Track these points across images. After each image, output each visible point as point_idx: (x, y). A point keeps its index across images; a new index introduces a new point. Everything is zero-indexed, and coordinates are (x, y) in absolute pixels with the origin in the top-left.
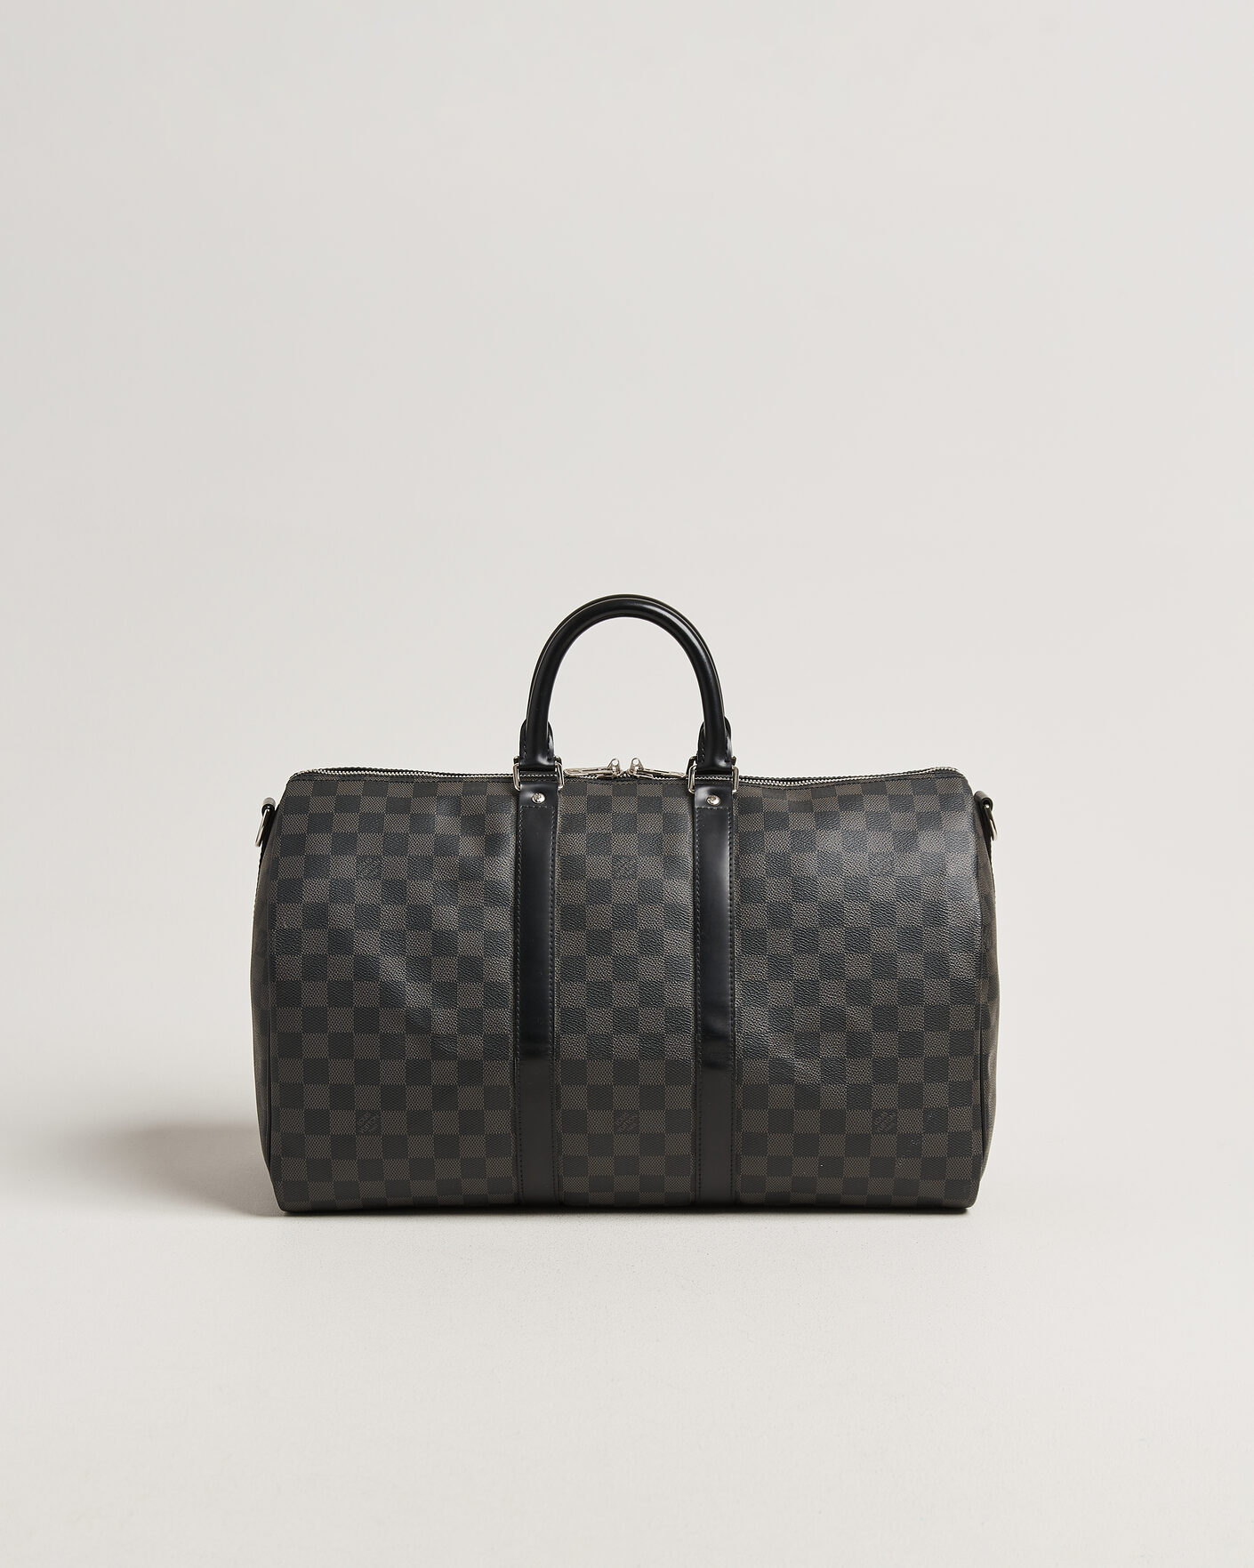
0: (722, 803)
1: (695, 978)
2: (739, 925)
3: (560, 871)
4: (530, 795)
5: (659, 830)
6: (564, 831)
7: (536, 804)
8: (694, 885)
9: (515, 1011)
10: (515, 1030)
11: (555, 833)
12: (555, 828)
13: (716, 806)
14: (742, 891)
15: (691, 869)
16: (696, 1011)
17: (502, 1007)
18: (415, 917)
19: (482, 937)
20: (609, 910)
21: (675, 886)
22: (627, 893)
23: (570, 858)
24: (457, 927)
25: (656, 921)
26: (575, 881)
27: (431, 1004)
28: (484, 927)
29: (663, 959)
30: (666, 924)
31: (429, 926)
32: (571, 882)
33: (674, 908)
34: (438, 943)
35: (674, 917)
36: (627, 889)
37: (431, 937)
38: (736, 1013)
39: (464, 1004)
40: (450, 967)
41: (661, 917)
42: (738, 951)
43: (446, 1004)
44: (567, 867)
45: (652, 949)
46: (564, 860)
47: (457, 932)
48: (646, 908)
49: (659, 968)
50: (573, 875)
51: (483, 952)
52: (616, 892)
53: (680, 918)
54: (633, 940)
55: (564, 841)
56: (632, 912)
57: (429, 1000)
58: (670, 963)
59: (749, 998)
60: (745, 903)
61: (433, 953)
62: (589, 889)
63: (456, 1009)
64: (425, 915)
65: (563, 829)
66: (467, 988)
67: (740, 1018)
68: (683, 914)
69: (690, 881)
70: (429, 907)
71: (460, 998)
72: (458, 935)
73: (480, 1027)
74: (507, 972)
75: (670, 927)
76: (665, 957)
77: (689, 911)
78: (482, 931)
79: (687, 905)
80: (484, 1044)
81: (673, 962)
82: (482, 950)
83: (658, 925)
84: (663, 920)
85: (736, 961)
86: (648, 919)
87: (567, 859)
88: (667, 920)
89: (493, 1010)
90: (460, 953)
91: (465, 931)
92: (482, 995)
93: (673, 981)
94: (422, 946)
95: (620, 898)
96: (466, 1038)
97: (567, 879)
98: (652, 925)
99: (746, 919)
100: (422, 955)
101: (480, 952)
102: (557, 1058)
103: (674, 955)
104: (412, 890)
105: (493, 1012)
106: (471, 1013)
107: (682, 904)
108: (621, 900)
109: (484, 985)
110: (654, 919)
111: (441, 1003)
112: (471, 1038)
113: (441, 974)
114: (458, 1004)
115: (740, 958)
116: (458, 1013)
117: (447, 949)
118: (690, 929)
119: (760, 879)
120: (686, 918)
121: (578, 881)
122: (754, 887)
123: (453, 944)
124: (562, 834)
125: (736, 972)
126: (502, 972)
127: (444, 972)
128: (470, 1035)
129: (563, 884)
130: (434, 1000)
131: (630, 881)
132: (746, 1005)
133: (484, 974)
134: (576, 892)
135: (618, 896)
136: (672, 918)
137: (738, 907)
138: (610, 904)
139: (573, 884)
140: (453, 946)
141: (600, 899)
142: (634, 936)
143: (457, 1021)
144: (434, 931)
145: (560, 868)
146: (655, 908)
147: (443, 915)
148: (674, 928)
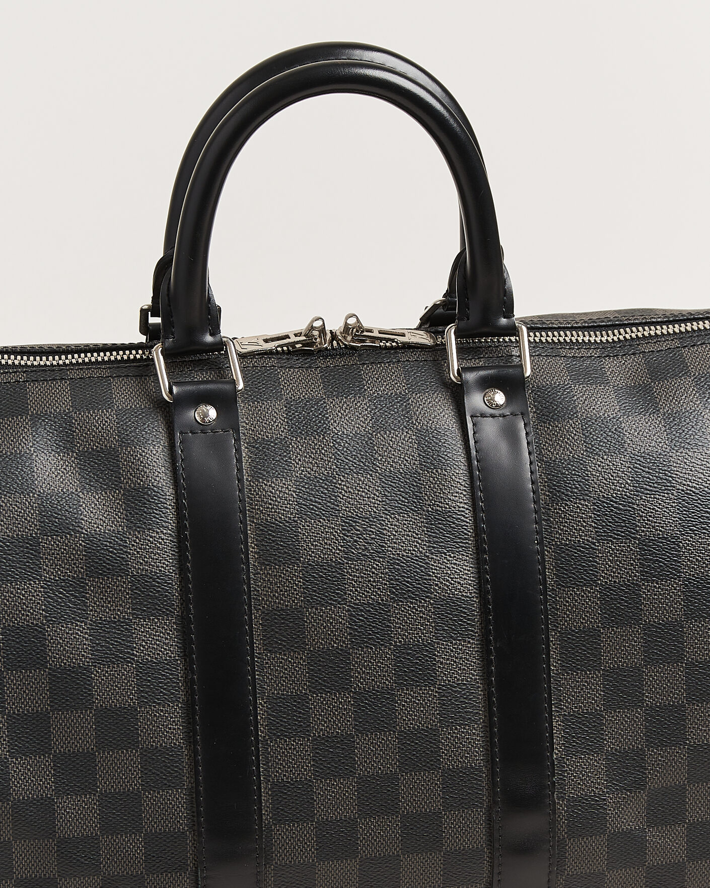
0: (509, 401)
1: (488, 717)
2: (556, 624)
3: (256, 549)
4: (191, 408)
6: (256, 473)
7: (203, 424)
8: (479, 560)
9: (194, 792)
10: (197, 824)
11: (241, 480)
12: (240, 470)
14: (558, 568)
15: (471, 533)
16: (491, 771)
17: (172, 787)
18: (18, 648)
19: (133, 673)
20: (344, 616)
21: (448, 565)
22: (371, 584)
23: (271, 527)
24: (91, 659)
25: (421, 629)
26: (283, 568)
27: (53, 790)
28: (136, 656)
29: (436, 692)
30: (438, 633)
31: (42, 660)
32: (276, 568)
33: (450, 605)
34: (60, 688)
35: (451, 619)
36: (371, 577)
37: (47, 679)
38: (554, 768)
39: (109, 786)
40: (82, 727)
41: (429, 622)
42: (555, 666)
43: (79, 787)
44: (267, 543)
45: (417, 677)
46: (261, 530)
47: (91, 669)
48: (404, 608)
49: (429, 706)
50: (279, 557)
51: (136, 700)
52: (352, 583)
53: (461, 620)
54: (385, 665)
55: (257, 494)
56: (382, 616)
57: (48, 783)
58: (447, 697)
59: (574, 741)
60: (563, 586)
61: (51, 706)
62: (307, 581)
63: (95, 795)
64: (34, 642)
65: (253, 471)
66: (113, 760)
67: (563, 775)
68: (465, 613)
69: (471, 554)
70: (40, 627)
71: (100, 776)
72: (92, 674)
73: (137, 822)
74: (178, 728)
75: (444, 637)
76: (439, 689)
77: (474, 607)
78: (133, 664)
79: (470, 598)
80: (145, 848)
81: (452, 694)
82: (135, 696)
83: (426, 636)
84: (432, 626)
85: (552, 683)
86: (409, 626)
87: (266, 528)
88: (440, 626)
89: (158, 793)
90: (98, 703)
91: (104, 665)
92: (139, 769)
93: (454, 726)
94: (32, 695)
95: (360, 593)
96: (115, 841)
97: (268, 565)
98: (415, 637)
99: (567, 614)
100: (33, 710)
101: (132, 699)
102: (268, 863)
103: (453, 682)
104: (8, 601)
105: (159, 796)
106: (121, 800)
107: (462, 596)
108: (362, 597)
109: (141, 754)
110: (418, 625)
111: (70, 786)
112: (124, 840)
113: (66, 739)
114: (98, 787)
115: (560, 678)
116: (99, 801)
117: (75, 697)
118: (475, 636)
119: (587, 545)
120: (469, 620)
121: (288, 567)
122: (577, 559)
123: (85, 688)
124: (253, 482)
125: (554, 701)
126: (170, 729)
127: (72, 736)
128: (122, 836)
129: (264, 573)
130: (57, 783)
131: (374, 563)
132: (570, 754)
133: (141, 736)
134: (287, 586)
135: (356, 590)
136: (447, 622)
137: (553, 594)
138: (345, 604)
139: (281, 573)
140: (85, 693)
141: (327, 597)
142: (386, 657)
143: (98, 815)
144: (50, 669)
145: (255, 545)
146: (419, 607)
147: (64, 641)
148: (452, 637)
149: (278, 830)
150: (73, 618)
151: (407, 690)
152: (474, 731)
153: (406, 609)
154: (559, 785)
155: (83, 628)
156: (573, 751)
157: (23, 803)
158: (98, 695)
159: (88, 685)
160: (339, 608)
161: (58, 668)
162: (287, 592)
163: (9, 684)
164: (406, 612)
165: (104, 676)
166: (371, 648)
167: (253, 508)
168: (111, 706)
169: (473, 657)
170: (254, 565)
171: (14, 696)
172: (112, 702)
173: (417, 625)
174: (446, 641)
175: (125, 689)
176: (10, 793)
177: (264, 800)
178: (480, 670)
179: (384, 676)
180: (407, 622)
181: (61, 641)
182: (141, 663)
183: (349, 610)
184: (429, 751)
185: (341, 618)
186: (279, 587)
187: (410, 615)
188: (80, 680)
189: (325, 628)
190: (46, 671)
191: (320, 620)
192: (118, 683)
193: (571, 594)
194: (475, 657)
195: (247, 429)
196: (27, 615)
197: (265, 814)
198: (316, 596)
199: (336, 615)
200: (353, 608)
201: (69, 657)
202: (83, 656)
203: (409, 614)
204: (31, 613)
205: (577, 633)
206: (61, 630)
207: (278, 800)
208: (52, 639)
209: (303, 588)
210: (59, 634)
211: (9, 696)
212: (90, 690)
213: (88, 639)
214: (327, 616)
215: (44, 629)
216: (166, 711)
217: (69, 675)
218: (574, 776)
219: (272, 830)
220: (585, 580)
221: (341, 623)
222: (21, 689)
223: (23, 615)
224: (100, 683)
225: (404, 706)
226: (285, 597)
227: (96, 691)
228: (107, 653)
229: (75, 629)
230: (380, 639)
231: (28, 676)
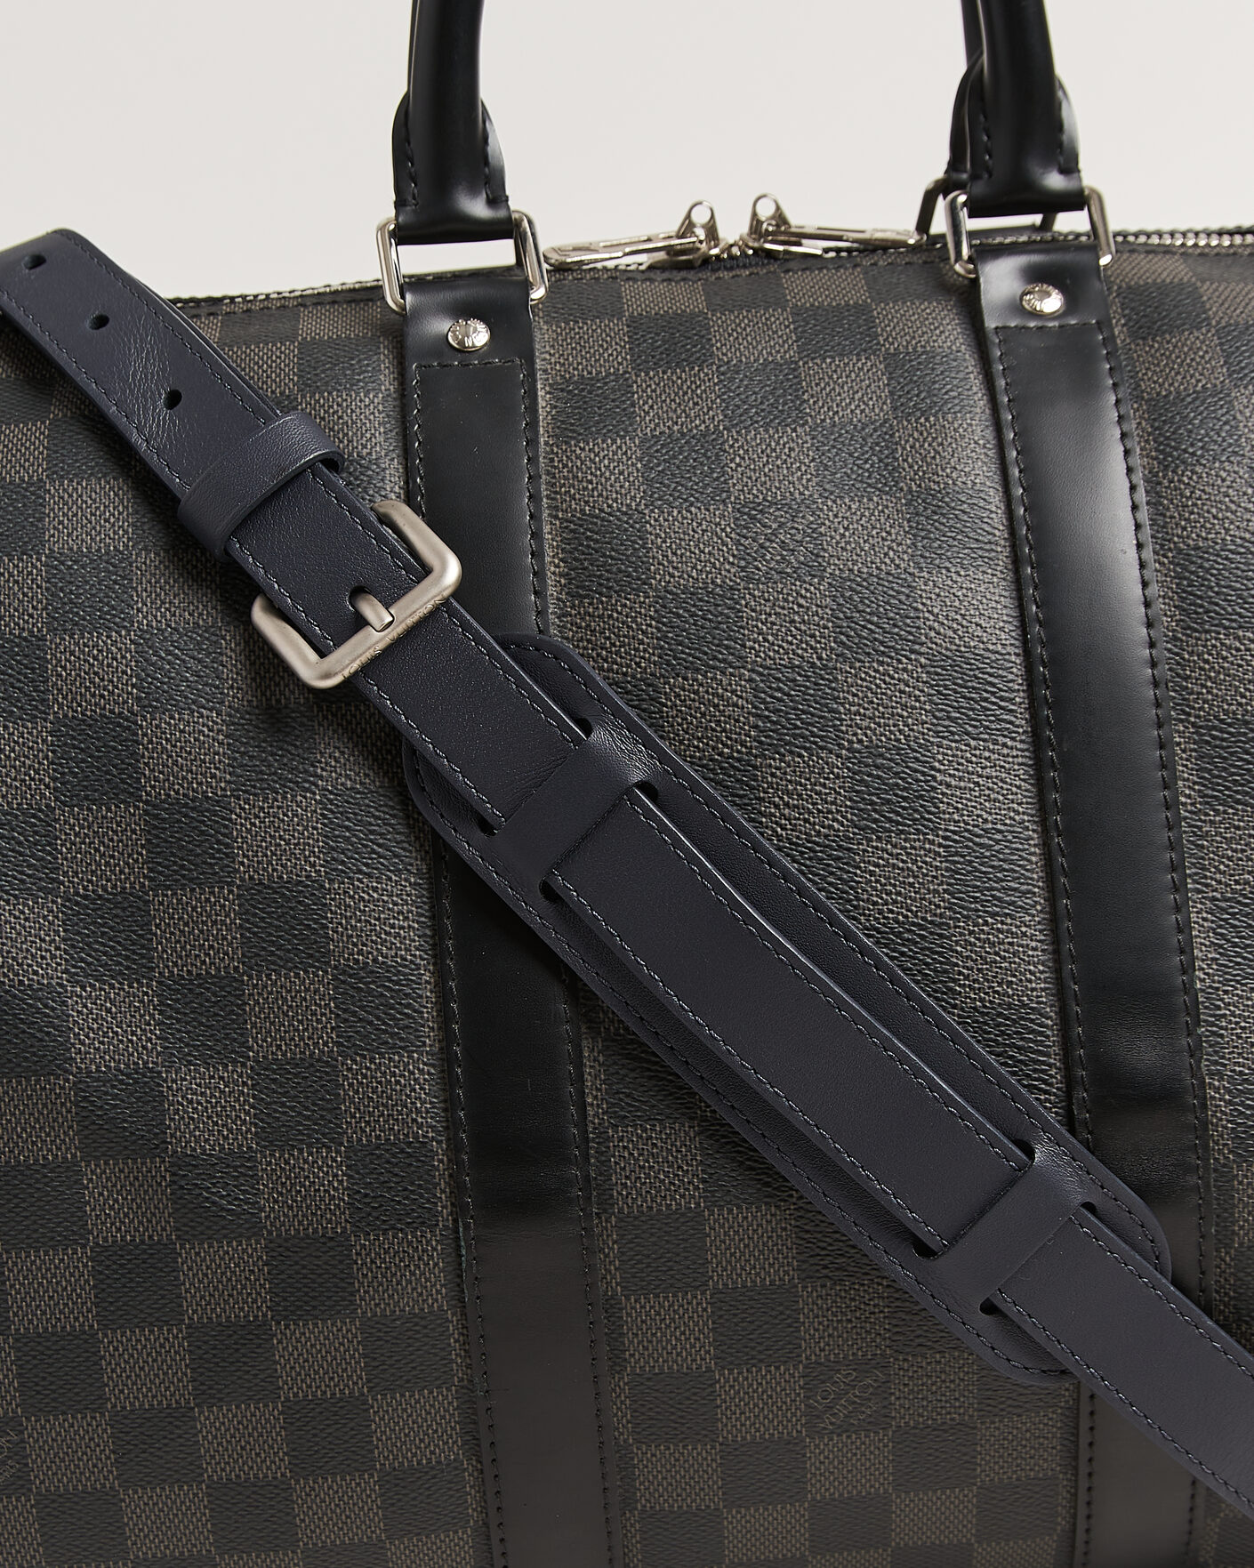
0: (1071, 304)
1: (1052, 900)
2: (1184, 707)
3: (563, 568)
4: (441, 326)
5: (878, 408)
6: (565, 432)
7: (462, 351)
8: (1018, 584)
9: (446, 1060)
10: (451, 1126)
11: (532, 443)
12: (533, 425)
13: (1052, 317)
14: (1183, 595)
15: (1001, 532)
16: (1063, 1013)
17: (400, 1048)
18: (83, 761)
19: (315, 811)
20: (742, 691)
21: (955, 591)
22: (796, 628)
23: (592, 523)
24: (229, 782)
25: (902, 716)
26: (616, 601)
27: (158, 1054)
28: (321, 777)
29: (940, 845)
30: (938, 725)
31: (130, 785)
32: (602, 602)
33: (961, 667)
34: (166, 841)
35: (964, 697)
36: (795, 612)
37: (142, 823)
38: (1199, 1009)
39: (271, 1046)
40: (215, 922)
41: (920, 702)
42: (1189, 797)
43: (210, 1048)
44: (583, 553)
45: (898, 814)
46: (572, 531)
47: (230, 803)
48: (865, 672)
49: (927, 875)
50: (608, 580)
51: (321, 866)
52: (757, 627)
53: (986, 700)
54: (830, 788)
55: (565, 466)
56: (820, 690)
57: (150, 1040)
58: (963, 856)
59: (1239, 955)
60: (1196, 631)
61: (151, 880)
62: (664, 624)
63: (244, 1065)
64: (114, 748)
65: (558, 428)
66: (277, 992)
67: (1217, 1026)
68: (993, 685)
69: (1001, 572)
70: (127, 719)
71: (254, 1025)
72: (231, 812)
73: (331, 1122)
74: (409, 926)
75: (953, 733)
76: (945, 838)
77: (1012, 673)
78: (314, 794)
79: (1002, 654)
80: (350, 1177)
81: (974, 851)
82: (319, 858)
83: (913, 730)
84: (925, 710)
85: (1185, 832)
86: (877, 709)
87: (581, 526)
88: (942, 710)
89: (372, 1060)
90: (245, 872)
91: (255, 795)
92: (331, 1012)
93: (980, 917)
94: (112, 857)
95: (773, 644)
96: (287, 1163)
97: (586, 596)
98: (890, 731)
99: (1206, 687)
100: (115, 887)
101: (313, 865)
102: (605, 1211)
103: (974, 826)
104: (64, 668)
105: (373, 1066)
106: (296, 1075)
107: (987, 650)
108: (778, 652)
109: (335, 978)
110: (897, 708)
111: (193, 1046)
112: (306, 1161)
113: (183, 948)
114: (250, 1048)
115: (1200, 820)
116: (252, 1079)
117: (198, 861)
118: (1018, 733)
119: (1242, 546)
120: (1002, 699)
121: (626, 599)
122: (1220, 574)
123: (219, 842)
124: (557, 447)
125: (1190, 868)
126: (393, 926)
127: (195, 940)
128: (301, 1151)
129: (579, 613)
130: (166, 1039)
131: (801, 586)
132: (1231, 980)
133: (333, 940)
134: (624, 636)
135: (766, 640)
136: (957, 702)
137: (1175, 646)
138: (744, 667)
139: (612, 610)
140: (219, 851)
141: (706, 654)
142: (833, 773)
143: (252, 1107)
144: (147, 802)
145: (561, 560)
146: (896, 670)
147: (175, 746)
148: (968, 734)
149: (621, 1139)
150: (194, 702)
151: (879, 839)
152: (1024, 929)
153: (870, 676)
154: (1211, 1046)
155: (213, 721)
156: (1238, 975)
157: (98, 1080)
158: (244, 856)
159: (224, 835)
160: (731, 674)
161: (163, 802)
162: (624, 646)
163: (66, 834)
164: (871, 682)
165: (257, 817)
166: (800, 756)
167: (556, 493)
168: (270, 877)
169: (1015, 776)
170: (558, 599)
171: (76, 857)
172: (274, 870)
173: (892, 707)
174: (956, 741)
175: (299, 844)
176: (71, 1058)
177: (590, 1074)
178: (1030, 803)
179: (830, 812)
180: (872, 702)
181: (169, 747)
182: (331, 792)
183: (751, 680)
184: (930, 969)
185: (737, 696)
186: (609, 638)
187: (878, 686)
188: (207, 826)
189: (703, 715)
190: (138, 808)
191: (694, 700)
192: (285, 830)
193: (1214, 646)
194: (1018, 776)
195: (551, 364)
196: (102, 696)
197: (592, 1105)
198: (683, 652)
199: (726, 690)
200: (761, 674)
201: (184, 778)
202: (213, 776)
203: (876, 685)
204: (109, 691)
205: (1230, 725)
206: (169, 724)
207: (617, 1073)
208: (150, 742)
209: (658, 639)
210: (165, 733)
211: (66, 859)
212: (227, 846)
213: (223, 744)
214: (707, 692)
215: (135, 723)
216: (383, 890)
217: (186, 816)
218: (1241, 1028)
219: (609, 1139)
220: (1241, 616)
221: (736, 705)
222: (90, 843)
223: (93, 695)
224: (249, 831)
225: (872, 873)
226: (621, 657)
227: (239, 848)
228: (262, 772)
229: (198, 723)
230: (818, 737)
231: (102, 817)
